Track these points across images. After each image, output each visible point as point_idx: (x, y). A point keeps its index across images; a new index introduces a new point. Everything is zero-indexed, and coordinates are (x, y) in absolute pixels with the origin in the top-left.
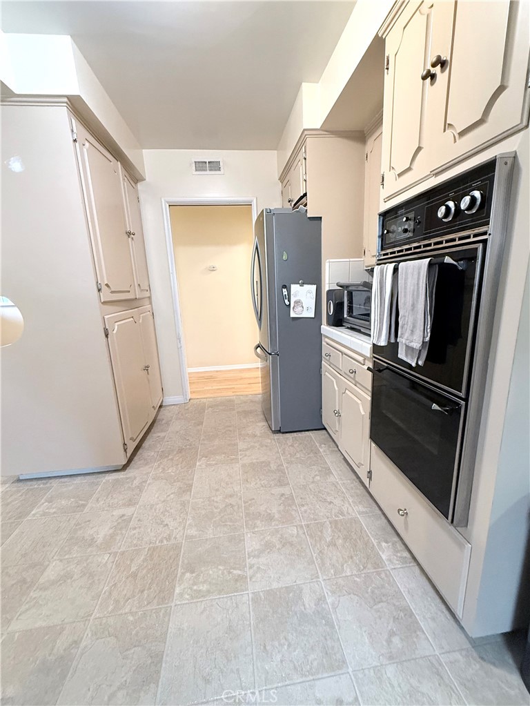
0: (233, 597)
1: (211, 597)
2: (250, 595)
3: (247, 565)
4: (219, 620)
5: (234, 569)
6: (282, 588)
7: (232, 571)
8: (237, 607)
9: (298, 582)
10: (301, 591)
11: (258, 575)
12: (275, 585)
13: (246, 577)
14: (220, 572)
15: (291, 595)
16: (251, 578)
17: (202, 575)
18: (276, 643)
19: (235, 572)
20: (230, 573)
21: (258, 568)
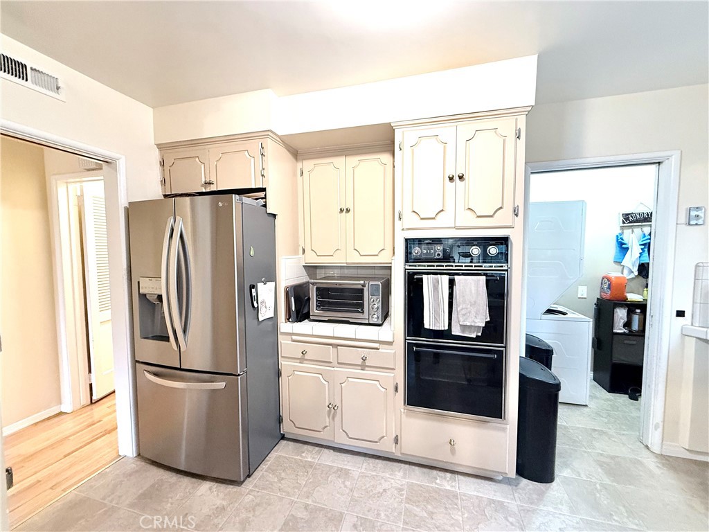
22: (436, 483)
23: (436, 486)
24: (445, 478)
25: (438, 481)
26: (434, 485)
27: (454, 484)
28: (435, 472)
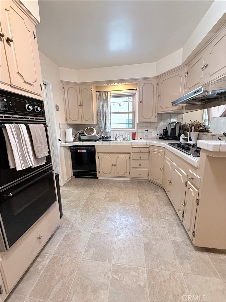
0: (119, 263)
1: (129, 266)
2: (112, 261)
3: (110, 279)
4: (126, 256)
5: (117, 280)
6: (98, 261)
7: (119, 279)
8: (118, 258)
9: (91, 261)
10: (92, 257)
11: (106, 271)
12: (101, 263)
13: (112, 271)
14: (125, 280)
15: (96, 257)
16: (110, 271)
17: (134, 282)
18: (108, 243)
19: (117, 277)
20: (120, 278)
21: (105, 275)
22: (41, 270)
23: (43, 270)
24: (40, 262)
25: (40, 268)
26: (42, 272)
27: (47, 257)
28: (32, 269)
